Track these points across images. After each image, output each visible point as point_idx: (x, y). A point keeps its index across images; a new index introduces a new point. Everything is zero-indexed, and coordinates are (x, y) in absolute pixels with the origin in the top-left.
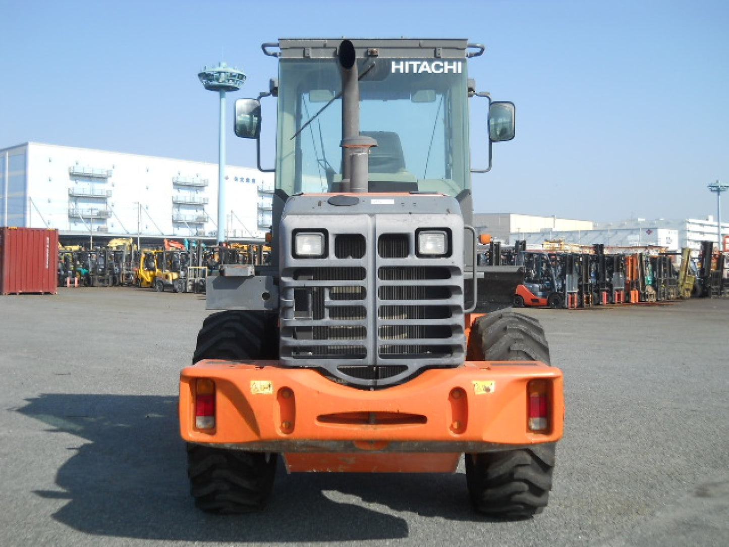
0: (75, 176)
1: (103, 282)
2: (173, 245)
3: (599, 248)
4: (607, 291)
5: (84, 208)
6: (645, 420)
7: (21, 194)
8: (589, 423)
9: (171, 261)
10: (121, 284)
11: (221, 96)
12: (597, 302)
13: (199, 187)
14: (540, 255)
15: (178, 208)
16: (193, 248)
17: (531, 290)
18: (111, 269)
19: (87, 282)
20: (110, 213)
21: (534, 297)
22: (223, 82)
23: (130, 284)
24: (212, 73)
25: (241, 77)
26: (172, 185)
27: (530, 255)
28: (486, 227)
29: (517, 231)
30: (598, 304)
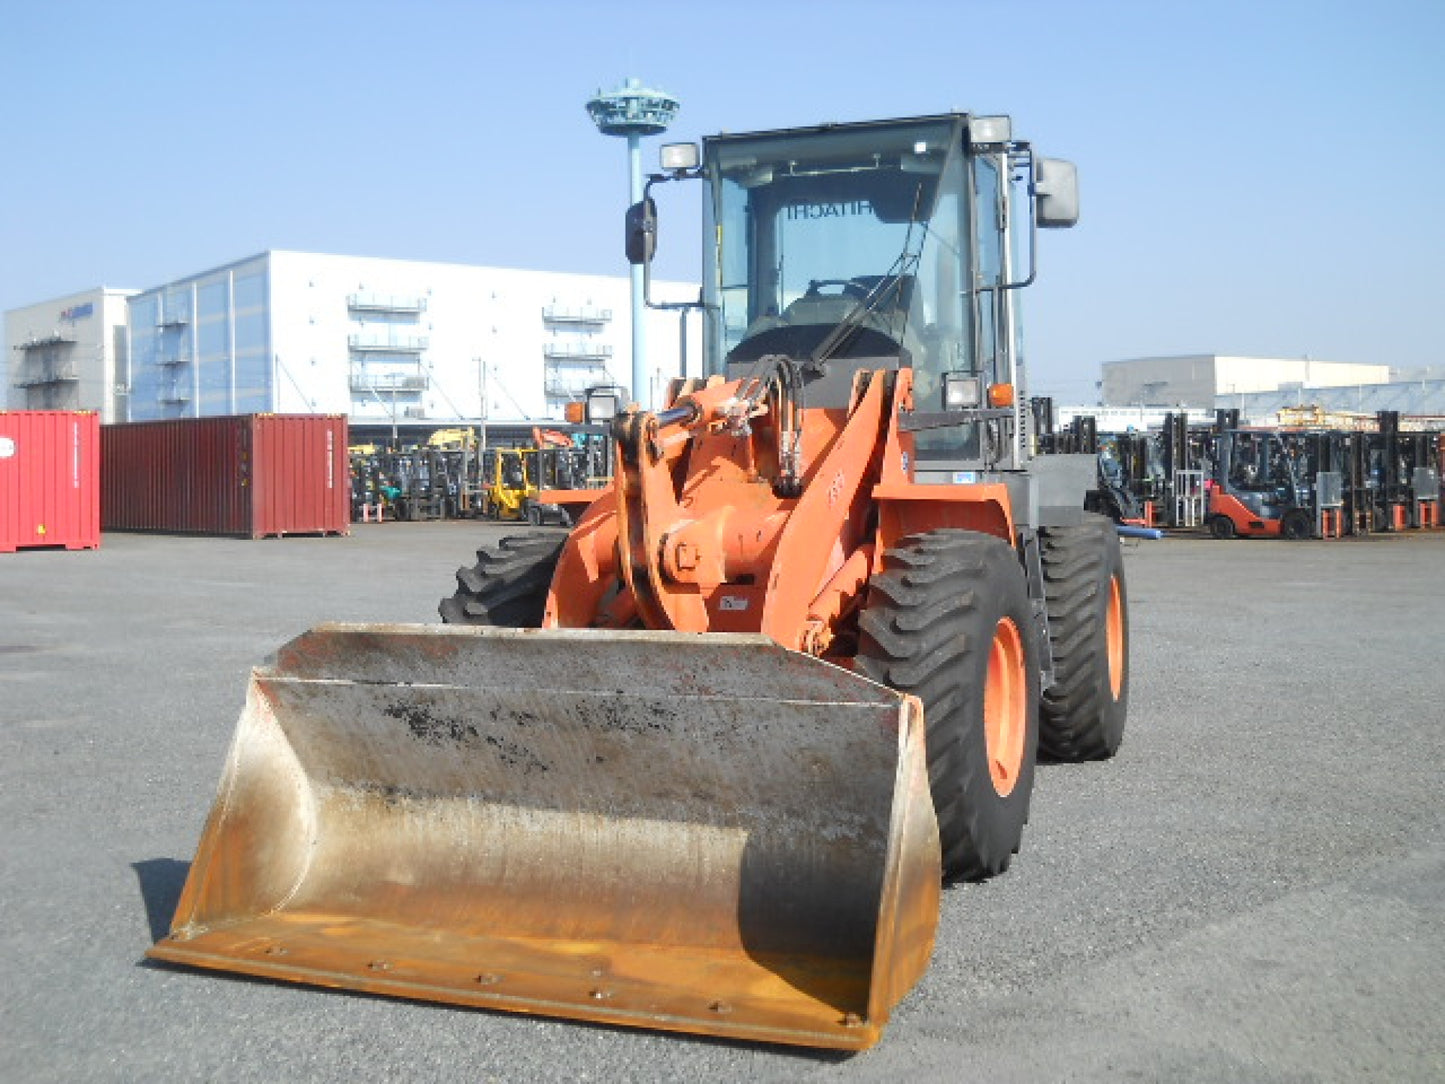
0: (359, 312)
1: (429, 512)
2: (549, 437)
3: (1388, 419)
4: (1403, 504)
5: (378, 373)
6: (1424, 721)
7: (259, 351)
8: (1322, 727)
9: (553, 469)
10: (462, 515)
11: (632, 145)
12: (1382, 524)
13: (592, 325)
14: (1265, 435)
15: (556, 366)
16: (596, 443)
17: (1248, 505)
18: (443, 485)
19: (399, 511)
20: (426, 383)
21: (1254, 518)
22: (635, 116)
23: (476, 515)
24: (611, 101)
25: (669, 105)
26: (541, 324)
27: (1246, 436)
28: (1164, 384)
29: (1230, 390)
30: (1385, 529)
